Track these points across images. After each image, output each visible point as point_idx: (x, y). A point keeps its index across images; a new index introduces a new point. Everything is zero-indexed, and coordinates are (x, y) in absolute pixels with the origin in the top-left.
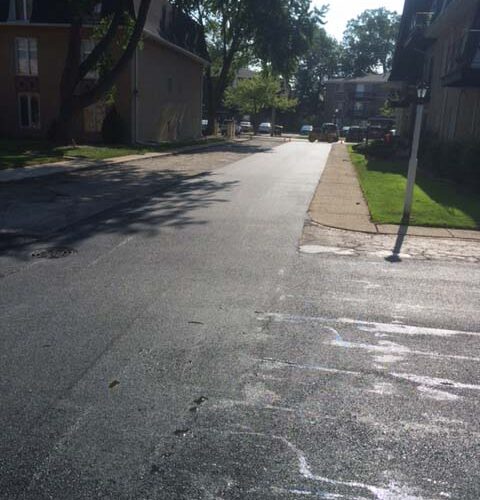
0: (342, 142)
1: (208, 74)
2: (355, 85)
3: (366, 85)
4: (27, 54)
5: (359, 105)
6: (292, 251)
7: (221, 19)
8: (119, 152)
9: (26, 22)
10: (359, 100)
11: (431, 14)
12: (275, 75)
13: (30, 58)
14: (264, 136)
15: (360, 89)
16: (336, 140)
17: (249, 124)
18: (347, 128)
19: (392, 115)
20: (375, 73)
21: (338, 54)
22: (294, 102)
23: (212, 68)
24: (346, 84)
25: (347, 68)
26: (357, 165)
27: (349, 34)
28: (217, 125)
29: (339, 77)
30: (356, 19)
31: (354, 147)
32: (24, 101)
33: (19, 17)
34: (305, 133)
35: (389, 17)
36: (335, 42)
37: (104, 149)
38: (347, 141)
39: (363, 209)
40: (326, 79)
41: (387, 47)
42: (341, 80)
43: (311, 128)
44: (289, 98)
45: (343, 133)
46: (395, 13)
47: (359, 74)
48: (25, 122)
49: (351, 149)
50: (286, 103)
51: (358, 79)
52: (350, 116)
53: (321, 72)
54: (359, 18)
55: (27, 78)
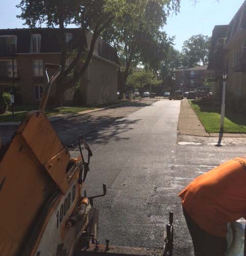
0: (185, 100)
1: (119, 71)
2: (190, 71)
3: (195, 71)
4: (38, 67)
5: (192, 82)
6: (175, 144)
7: (124, 45)
8: (83, 109)
9: (38, 52)
10: (192, 79)
11: (225, 39)
12: (150, 69)
13: (39, 68)
14: (146, 98)
15: (192, 73)
16: (182, 99)
17: (138, 93)
18: (187, 93)
19: (210, 85)
20: (199, 66)
21: (180, 57)
22: (161, 81)
23: (121, 68)
24: (186, 71)
25: (185, 64)
26: (195, 110)
27: (185, 47)
28: (124, 94)
29: (181, 68)
30: (188, 40)
31: (192, 102)
32: (37, 88)
33: (34, 50)
34: (167, 96)
35: (204, 38)
36: (178, 52)
37: (76, 108)
38: (187, 99)
39: (202, 128)
40: (175, 70)
41: (204, 53)
42: (182, 70)
43: (169, 93)
44: (158, 80)
45: (185, 96)
46: (207, 36)
47: (191, 66)
48: (37, 97)
49: (191, 103)
50: (156, 82)
51: (191, 69)
52: (188, 87)
53: (172, 66)
54: (189, 39)
55: (38, 77)
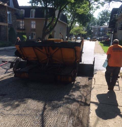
0: (97, 41)
2: (100, 28)
3: (103, 28)
5: (101, 33)
6: (93, 55)
7: (70, 14)
9: (33, 18)
10: (101, 31)
12: (82, 26)
13: (34, 24)
14: (79, 40)
15: (101, 29)
16: (96, 41)
17: (75, 38)
18: (98, 38)
19: (109, 35)
20: (105, 25)
21: (96, 21)
22: (86, 32)
23: (68, 25)
24: (98, 28)
25: (98, 24)
27: (99, 16)
28: (69, 38)
29: (96, 26)
30: (100, 12)
32: (32, 33)
34: (89, 39)
35: (108, 12)
36: (95, 18)
38: (98, 41)
39: (103, 51)
40: (93, 27)
41: (108, 19)
42: (96, 27)
43: (90, 38)
44: (85, 31)
46: (110, 11)
47: (101, 25)
49: (100, 43)
50: (84, 32)
52: (99, 35)
53: (92, 25)
54: (101, 12)
55: (33, 29)
